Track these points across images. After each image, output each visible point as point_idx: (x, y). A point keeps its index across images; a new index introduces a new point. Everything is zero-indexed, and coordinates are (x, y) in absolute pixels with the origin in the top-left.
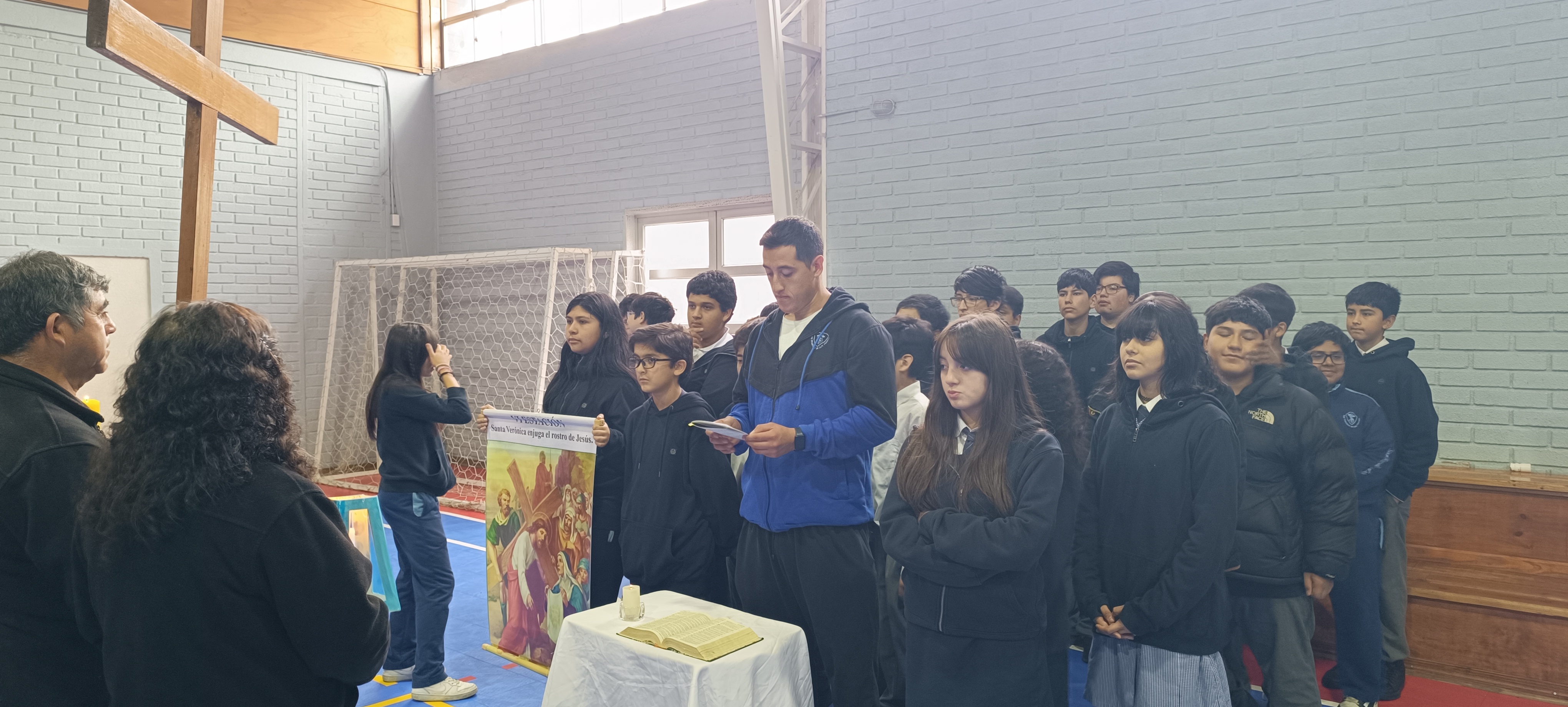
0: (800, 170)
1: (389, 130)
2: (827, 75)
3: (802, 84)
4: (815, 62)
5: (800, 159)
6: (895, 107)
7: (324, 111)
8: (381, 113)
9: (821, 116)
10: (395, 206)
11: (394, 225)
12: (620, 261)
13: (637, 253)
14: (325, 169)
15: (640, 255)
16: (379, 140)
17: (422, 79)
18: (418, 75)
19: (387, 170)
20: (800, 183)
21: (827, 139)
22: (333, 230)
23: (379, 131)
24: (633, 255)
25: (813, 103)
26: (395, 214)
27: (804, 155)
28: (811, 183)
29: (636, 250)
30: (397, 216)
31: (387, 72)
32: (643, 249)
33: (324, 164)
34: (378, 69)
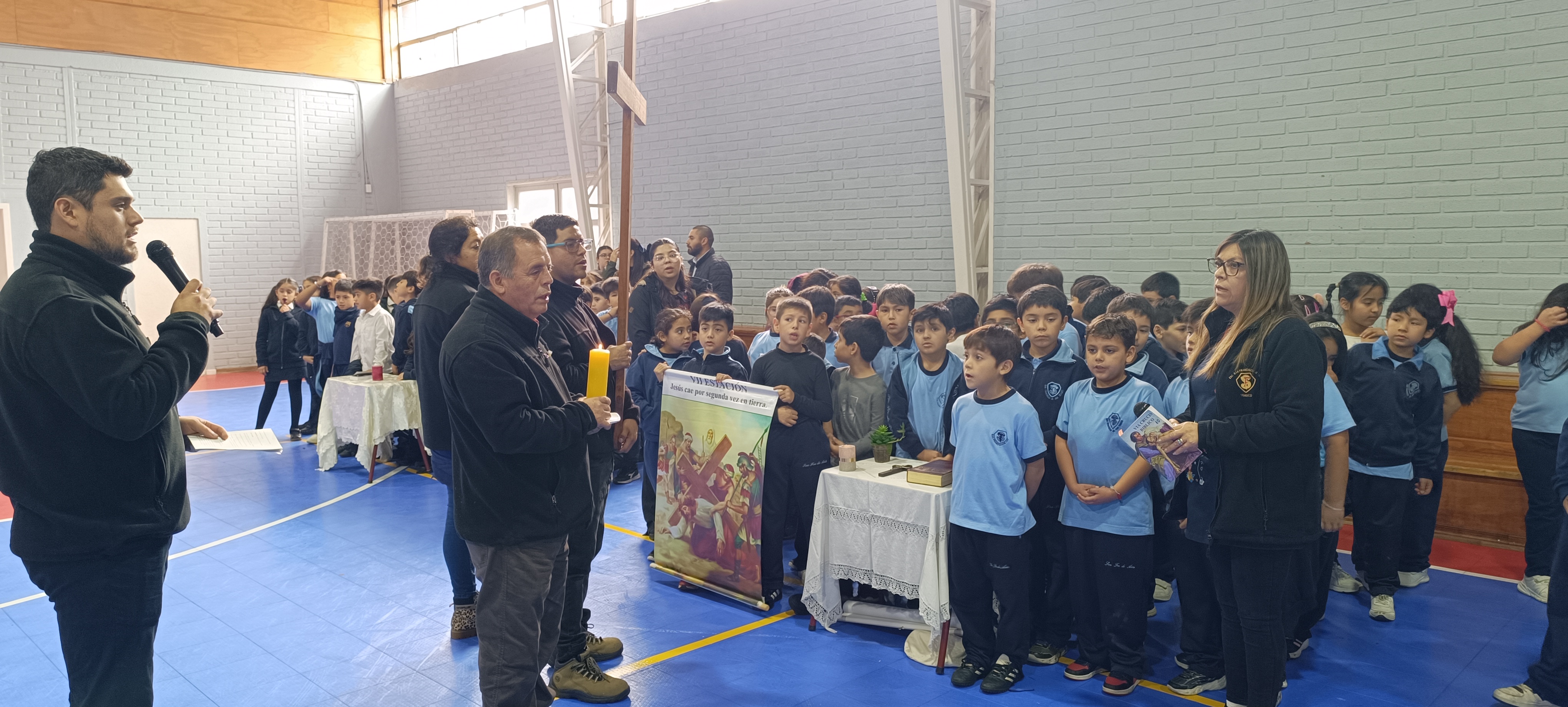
1: (362, 125)
7: (314, 114)
8: (356, 113)
10: (368, 178)
11: (367, 191)
14: (316, 154)
16: (355, 132)
17: (386, 87)
18: (382, 84)
19: (360, 153)
21: (610, 139)
22: (323, 197)
23: (354, 126)
26: (368, 184)
30: (370, 185)
31: (360, 84)
32: (517, 205)
33: (315, 151)
34: (353, 82)
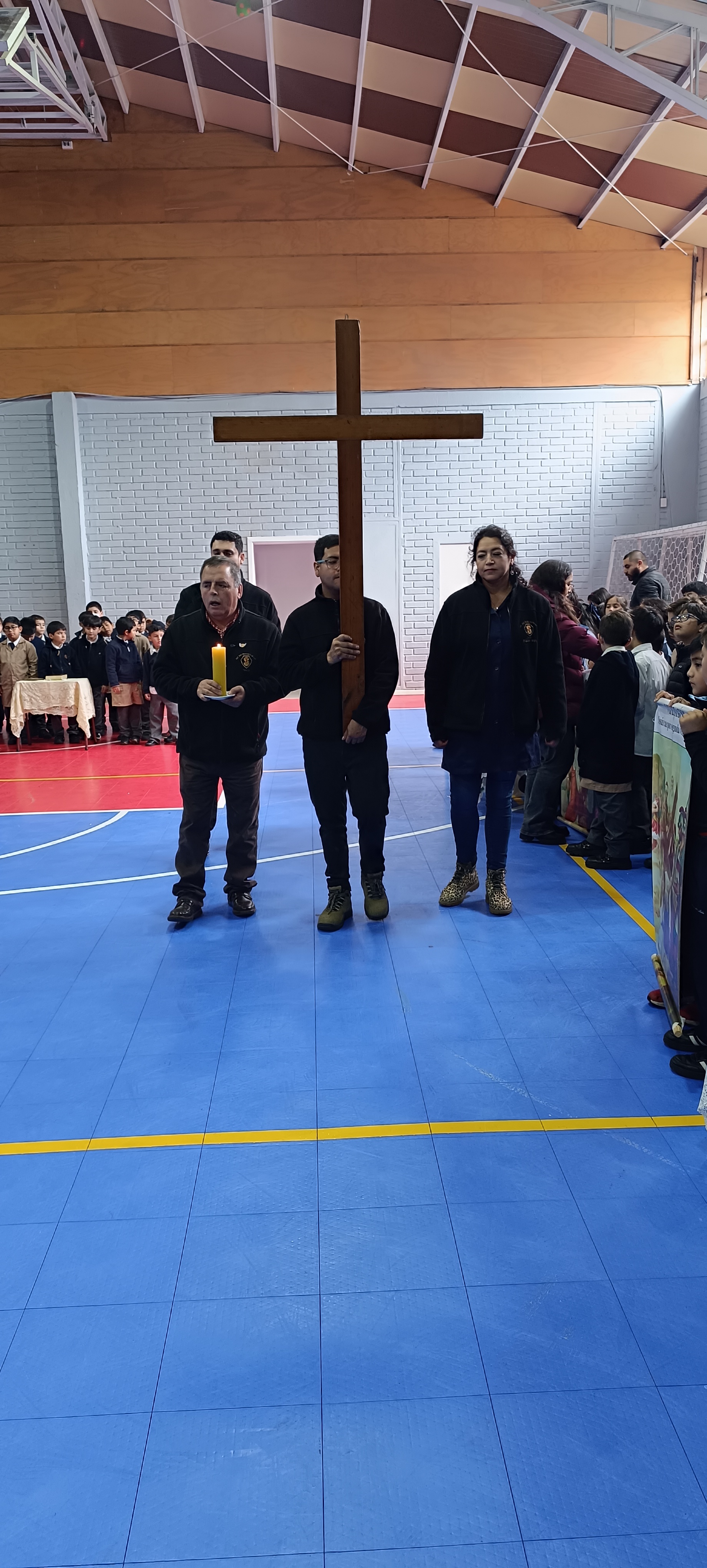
1: (663, 433)
7: (613, 428)
8: (657, 421)
10: (664, 491)
11: (662, 506)
14: (612, 470)
16: (654, 443)
17: (692, 388)
18: (688, 385)
19: (657, 465)
22: (616, 514)
23: (654, 435)
26: (663, 497)
30: (666, 499)
31: (662, 389)
33: (611, 466)
34: (656, 388)
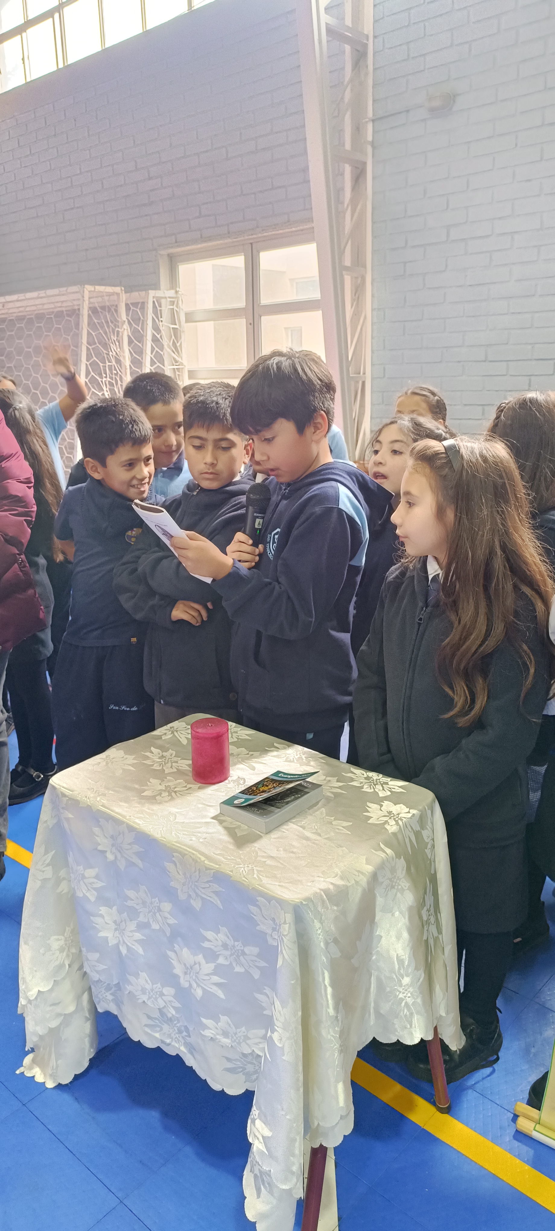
0: (342, 189)
2: (375, 69)
3: (346, 83)
4: (360, 56)
5: (342, 174)
6: (454, 101)
9: (367, 120)
12: (154, 302)
13: (171, 293)
15: (174, 296)
20: (343, 203)
21: (374, 148)
24: (167, 296)
25: (358, 104)
27: (348, 170)
28: (354, 202)
29: (170, 289)
32: (178, 289)
